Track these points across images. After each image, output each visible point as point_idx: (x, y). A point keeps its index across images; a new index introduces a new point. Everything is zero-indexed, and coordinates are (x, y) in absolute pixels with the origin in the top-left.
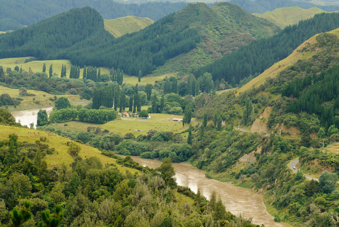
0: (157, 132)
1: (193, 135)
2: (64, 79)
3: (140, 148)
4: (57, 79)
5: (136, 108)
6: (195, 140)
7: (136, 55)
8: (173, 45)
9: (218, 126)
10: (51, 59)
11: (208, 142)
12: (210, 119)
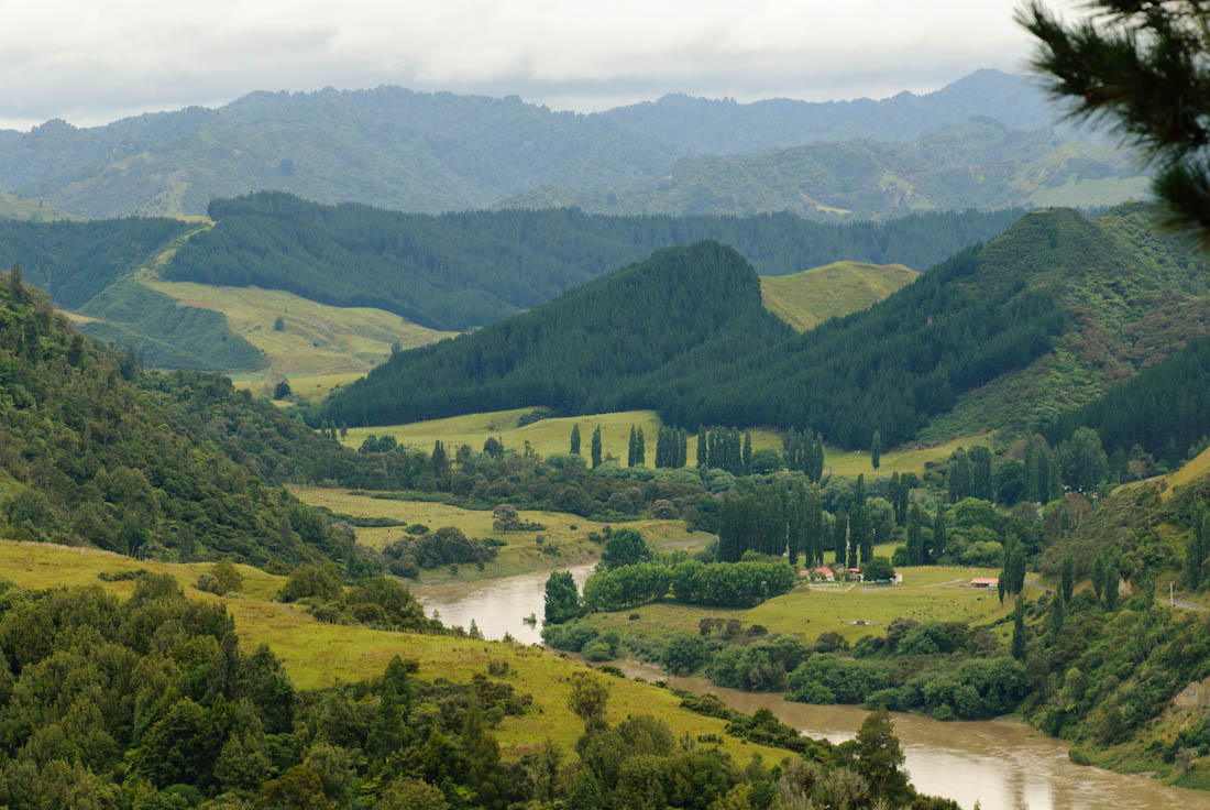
0: (916, 624)
1: (1028, 628)
2: (638, 471)
3: (864, 678)
4: (617, 473)
5: (858, 553)
6: (1034, 646)
7: (863, 382)
8: (978, 348)
9: (1108, 595)
10: (598, 410)
11: (1076, 648)
12: (1081, 575)
